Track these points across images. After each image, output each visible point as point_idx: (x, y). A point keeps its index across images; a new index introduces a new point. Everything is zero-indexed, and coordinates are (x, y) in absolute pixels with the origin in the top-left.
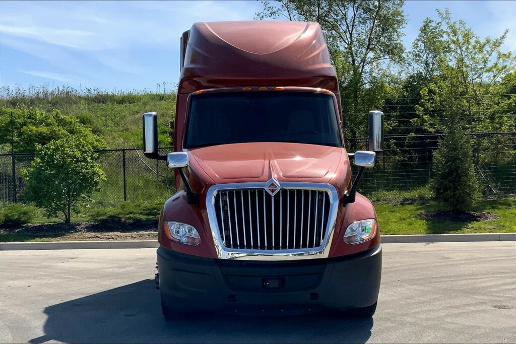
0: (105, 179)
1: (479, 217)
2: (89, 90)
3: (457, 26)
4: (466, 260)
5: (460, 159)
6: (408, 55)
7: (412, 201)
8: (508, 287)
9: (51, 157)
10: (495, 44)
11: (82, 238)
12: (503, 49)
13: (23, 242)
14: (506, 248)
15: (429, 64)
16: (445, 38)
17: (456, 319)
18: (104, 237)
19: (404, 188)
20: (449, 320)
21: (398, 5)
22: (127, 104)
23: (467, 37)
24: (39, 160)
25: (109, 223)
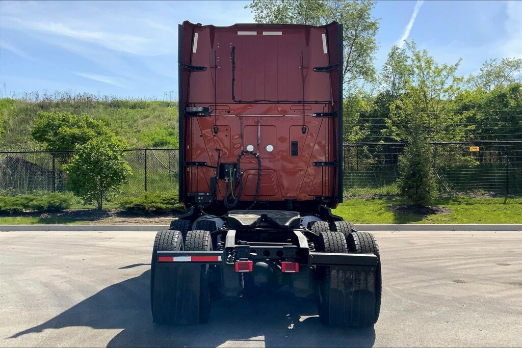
0: (132, 174)
1: (437, 211)
2: (106, 97)
3: (421, 54)
4: (428, 245)
5: (422, 163)
6: (379, 76)
7: (381, 197)
8: (463, 267)
9: (89, 155)
10: (450, 69)
11: (113, 222)
12: (457, 74)
13: (65, 224)
14: (459, 236)
15: (395, 84)
16: (409, 62)
17: (426, 290)
18: (132, 221)
19: (375, 186)
20: (420, 291)
21: (372, 34)
22: (139, 109)
23: (429, 63)
24: (77, 157)
25: (135, 210)
